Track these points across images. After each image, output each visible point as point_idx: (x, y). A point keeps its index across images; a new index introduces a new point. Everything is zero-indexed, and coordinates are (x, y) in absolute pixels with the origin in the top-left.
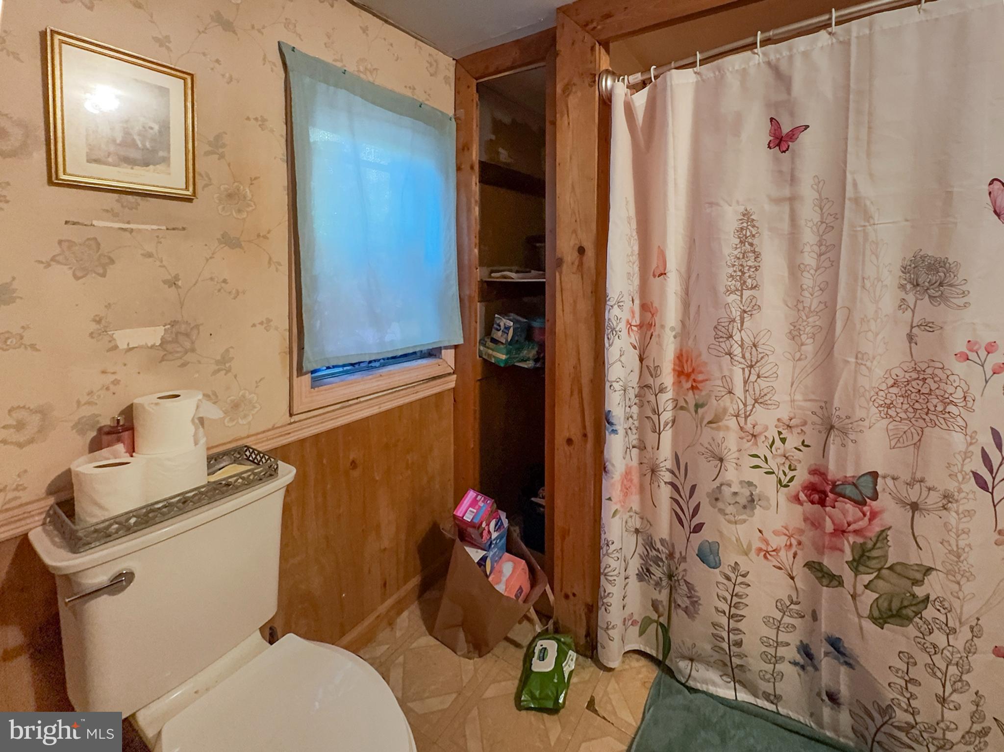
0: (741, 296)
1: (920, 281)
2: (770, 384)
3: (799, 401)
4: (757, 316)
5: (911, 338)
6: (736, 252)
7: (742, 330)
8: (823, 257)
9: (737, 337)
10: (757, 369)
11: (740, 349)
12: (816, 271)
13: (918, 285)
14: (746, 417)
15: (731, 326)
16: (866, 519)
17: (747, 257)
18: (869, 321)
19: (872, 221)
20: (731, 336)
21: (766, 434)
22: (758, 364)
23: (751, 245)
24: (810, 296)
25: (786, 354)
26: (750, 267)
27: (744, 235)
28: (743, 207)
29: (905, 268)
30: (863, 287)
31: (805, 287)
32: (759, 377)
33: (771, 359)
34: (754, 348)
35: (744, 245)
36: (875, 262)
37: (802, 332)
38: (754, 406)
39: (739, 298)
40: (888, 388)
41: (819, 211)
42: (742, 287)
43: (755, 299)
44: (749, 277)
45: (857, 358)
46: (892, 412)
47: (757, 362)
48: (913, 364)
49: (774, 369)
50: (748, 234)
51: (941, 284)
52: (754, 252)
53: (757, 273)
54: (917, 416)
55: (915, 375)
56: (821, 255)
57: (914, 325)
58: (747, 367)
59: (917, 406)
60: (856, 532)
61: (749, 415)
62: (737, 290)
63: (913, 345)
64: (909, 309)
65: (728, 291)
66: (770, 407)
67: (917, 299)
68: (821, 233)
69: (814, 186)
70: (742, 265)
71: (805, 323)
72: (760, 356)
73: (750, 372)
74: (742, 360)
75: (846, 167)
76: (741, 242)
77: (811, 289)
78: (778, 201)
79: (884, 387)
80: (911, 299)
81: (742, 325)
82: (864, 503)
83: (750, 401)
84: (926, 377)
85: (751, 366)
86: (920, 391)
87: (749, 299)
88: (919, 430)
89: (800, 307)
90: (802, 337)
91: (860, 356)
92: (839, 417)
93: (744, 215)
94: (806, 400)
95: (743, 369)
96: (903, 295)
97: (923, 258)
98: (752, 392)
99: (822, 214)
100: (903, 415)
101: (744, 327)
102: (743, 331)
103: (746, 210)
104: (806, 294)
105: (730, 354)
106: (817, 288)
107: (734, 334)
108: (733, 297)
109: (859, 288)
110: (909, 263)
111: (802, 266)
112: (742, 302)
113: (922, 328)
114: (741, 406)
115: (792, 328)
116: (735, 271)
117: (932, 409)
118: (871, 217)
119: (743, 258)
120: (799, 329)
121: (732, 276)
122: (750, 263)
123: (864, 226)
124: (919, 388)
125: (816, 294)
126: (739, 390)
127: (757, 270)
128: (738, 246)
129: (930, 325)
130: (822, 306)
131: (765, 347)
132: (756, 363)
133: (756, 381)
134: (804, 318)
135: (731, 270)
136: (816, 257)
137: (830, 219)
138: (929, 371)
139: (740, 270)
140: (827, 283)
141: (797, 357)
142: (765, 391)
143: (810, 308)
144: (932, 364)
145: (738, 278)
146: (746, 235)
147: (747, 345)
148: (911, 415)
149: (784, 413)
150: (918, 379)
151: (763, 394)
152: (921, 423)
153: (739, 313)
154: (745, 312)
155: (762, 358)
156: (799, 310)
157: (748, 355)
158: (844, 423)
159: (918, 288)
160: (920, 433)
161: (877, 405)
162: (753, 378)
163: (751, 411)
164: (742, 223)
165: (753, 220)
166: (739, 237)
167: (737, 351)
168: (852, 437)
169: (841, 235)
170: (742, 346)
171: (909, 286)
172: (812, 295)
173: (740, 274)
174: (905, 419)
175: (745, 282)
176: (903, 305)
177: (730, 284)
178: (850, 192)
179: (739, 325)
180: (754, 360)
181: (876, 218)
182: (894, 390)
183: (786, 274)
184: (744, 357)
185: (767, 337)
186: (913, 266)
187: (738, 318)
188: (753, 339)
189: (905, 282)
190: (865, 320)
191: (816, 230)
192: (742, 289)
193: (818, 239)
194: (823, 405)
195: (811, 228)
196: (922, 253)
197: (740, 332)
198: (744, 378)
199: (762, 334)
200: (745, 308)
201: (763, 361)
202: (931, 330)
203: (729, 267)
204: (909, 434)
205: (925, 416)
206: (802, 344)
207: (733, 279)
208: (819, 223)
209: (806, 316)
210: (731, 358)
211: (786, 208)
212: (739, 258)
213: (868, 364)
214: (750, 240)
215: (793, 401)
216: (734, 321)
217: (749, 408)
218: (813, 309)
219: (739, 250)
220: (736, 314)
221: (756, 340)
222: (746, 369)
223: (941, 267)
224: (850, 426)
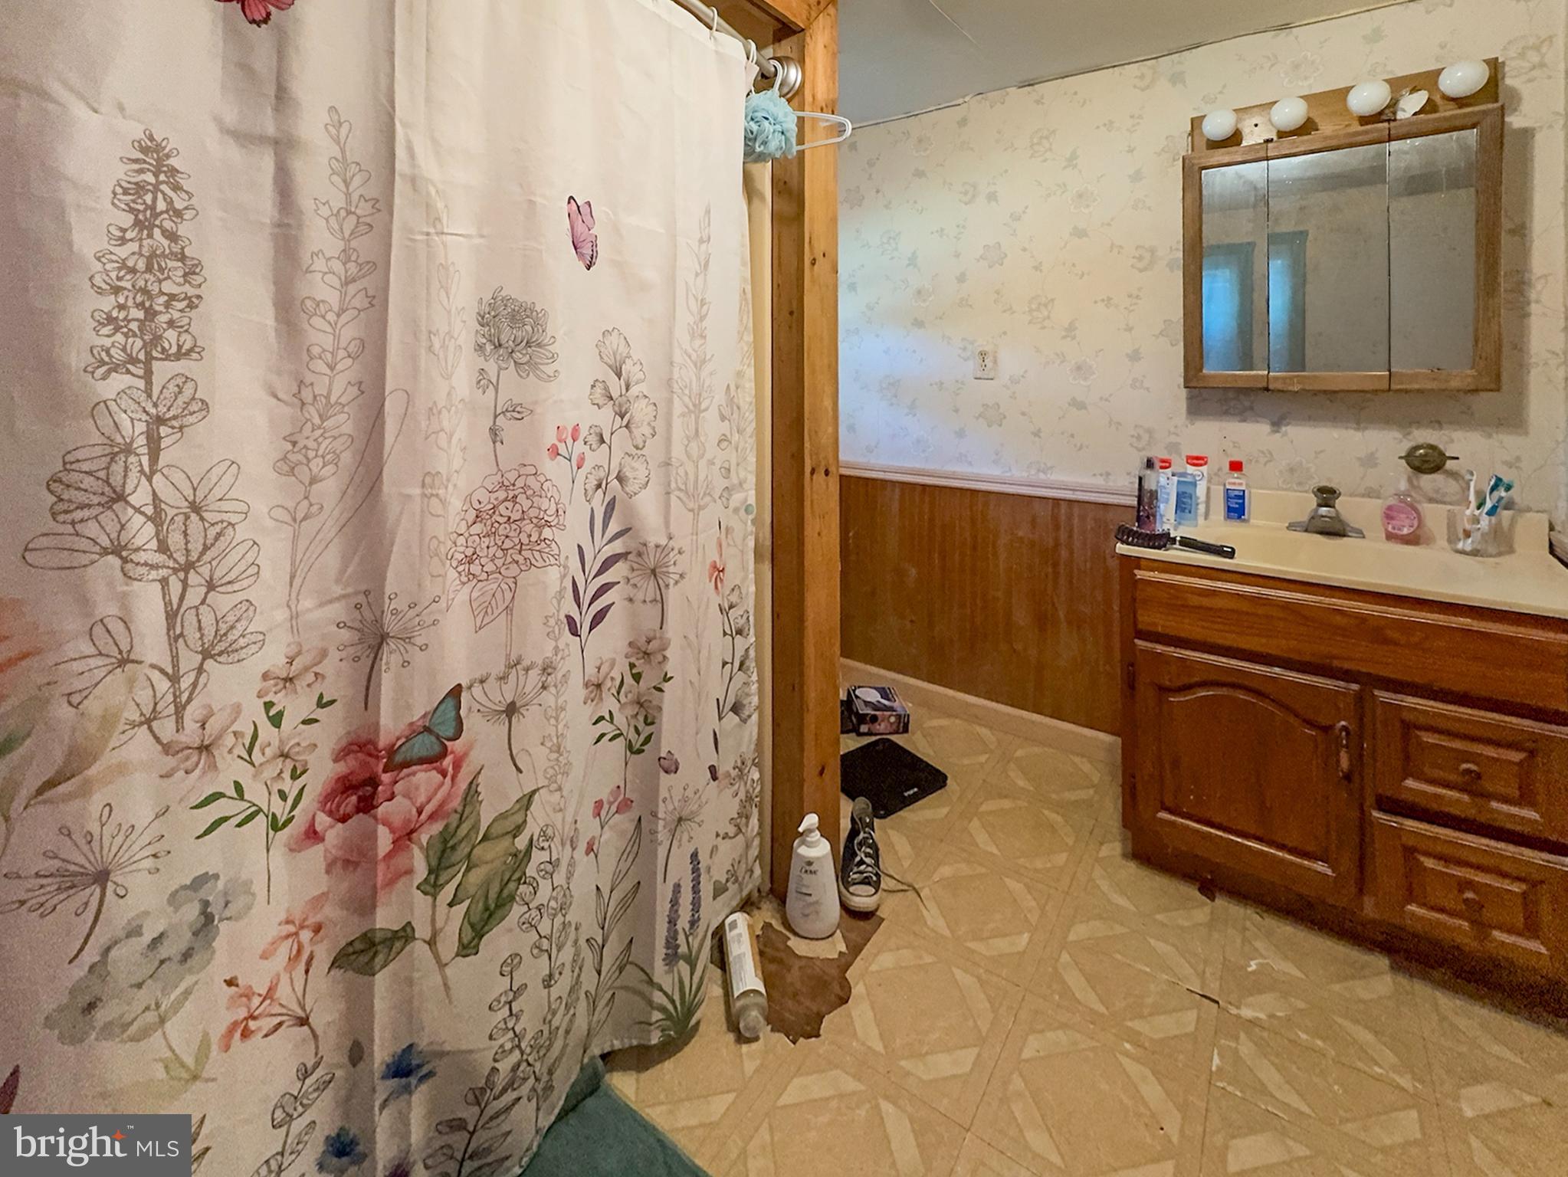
0: (148, 376)
1: (504, 338)
2: (241, 596)
3: (309, 610)
4: (199, 431)
5: (494, 432)
6: (123, 252)
7: (153, 472)
8: (352, 289)
9: (140, 497)
10: (205, 570)
11: (150, 529)
12: (338, 315)
13: (500, 345)
14: (180, 710)
15: (118, 468)
16: (448, 778)
17: (161, 270)
18: (440, 412)
19: (439, 226)
20: (120, 497)
21: (234, 728)
22: (207, 557)
23: (172, 237)
24: (328, 372)
25: (279, 513)
26: (172, 297)
27: (147, 207)
28: (143, 128)
29: (483, 318)
30: (430, 348)
31: (316, 350)
32: (211, 586)
33: (242, 532)
34: (194, 517)
35: (150, 236)
36: (445, 302)
37: (311, 454)
38: (200, 670)
39: (141, 384)
40: (469, 527)
41: (342, 186)
42: (148, 354)
43: (190, 384)
44: (171, 323)
45: (423, 485)
46: (475, 569)
47: (206, 548)
48: (499, 477)
49: (250, 558)
50: (161, 205)
51: (528, 344)
52: (182, 258)
53: (193, 314)
54: (509, 560)
55: (502, 495)
56: (347, 282)
57: (498, 412)
58: (175, 571)
59: (508, 544)
60: (432, 817)
61: (189, 700)
62: (134, 361)
63: (498, 444)
64: (491, 386)
65: (103, 363)
66: (243, 654)
67: (500, 369)
68: (347, 234)
69: (330, 128)
70: (145, 291)
71: (318, 432)
72: (212, 532)
73: (185, 583)
74: (159, 558)
75: (393, 108)
76: (137, 223)
77: (329, 356)
78: (243, 138)
79: (463, 529)
80: (492, 368)
81: (154, 456)
82: (444, 753)
83: (189, 660)
84: (516, 492)
85: (189, 566)
86: (509, 518)
87: (172, 387)
88: (510, 581)
89: (307, 395)
90: (312, 465)
91: (428, 480)
92: (395, 612)
93: (145, 150)
94: (321, 605)
95: (164, 582)
96: (481, 362)
97: (506, 301)
98: (192, 634)
99: (348, 195)
100: (490, 567)
101: (161, 463)
102: (157, 477)
103: (151, 138)
104: (320, 366)
105: (117, 549)
106: (342, 353)
107: (128, 491)
108: (119, 381)
109: (423, 351)
110: (487, 310)
111: (308, 303)
112: (150, 396)
113: (508, 414)
114: (163, 685)
115: (290, 447)
116: (121, 307)
117: (525, 540)
118: (439, 219)
119: (149, 269)
120: (305, 447)
121: (110, 320)
122: (168, 287)
123: (428, 234)
124: (508, 513)
125: (339, 367)
126: (152, 646)
127: (191, 306)
128: (129, 235)
129: (518, 409)
130: (353, 391)
131: (225, 506)
132: (202, 554)
133: (203, 602)
134: (317, 421)
135: (108, 303)
136: (337, 284)
137: (364, 209)
138: (520, 483)
139: (140, 306)
140: (362, 340)
141: (300, 515)
142: (231, 618)
143: (327, 397)
144: (523, 471)
145: (134, 326)
146: (153, 207)
147: (171, 512)
148: (499, 562)
149: (273, 656)
150: (506, 500)
151: (223, 628)
152: (514, 570)
153: (141, 427)
154: (160, 421)
155: (219, 535)
156: (303, 404)
157: (175, 540)
158: (407, 617)
159: (501, 351)
160: (513, 586)
161: (454, 564)
162: (194, 597)
163: (195, 685)
164: (141, 171)
165: (174, 171)
166: (131, 210)
167: (142, 532)
168: (419, 641)
169: (390, 246)
170: (157, 518)
171: (489, 347)
172: (332, 369)
173: (141, 315)
174: (493, 573)
175: (157, 339)
176: (482, 380)
177: (108, 342)
178: (401, 164)
179: (145, 460)
180: (196, 547)
181: (445, 221)
182: (477, 528)
183: (271, 322)
184: (163, 548)
185: (228, 479)
186: (493, 313)
187: (141, 441)
188: (189, 492)
189: (484, 341)
190: (435, 411)
191: (336, 227)
192: (150, 357)
193: (341, 245)
194: (361, 599)
195: (327, 220)
196: (503, 293)
197: (150, 480)
198: (168, 604)
199: (217, 471)
200: (162, 409)
201: (221, 544)
202: (519, 416)
203: (100, 292)
204: (499, 595)
205: (517, 557)
206: (314, 481)
207: (117, 329)
208: (343, 213)
209: (320, 416)
210: (125, 560)
211: (267, 163)
212: (133, 271)
213: (441, 492)
214: (168, 225)
215: (294, 617)
216: (128, 450)
217: (186, 683)
218: (333, 400)
219: (134, 247)
220: (134, 429)
221: (200, 494)
222: (173, 580)
223: (528, 317)
224: (417, 619)
